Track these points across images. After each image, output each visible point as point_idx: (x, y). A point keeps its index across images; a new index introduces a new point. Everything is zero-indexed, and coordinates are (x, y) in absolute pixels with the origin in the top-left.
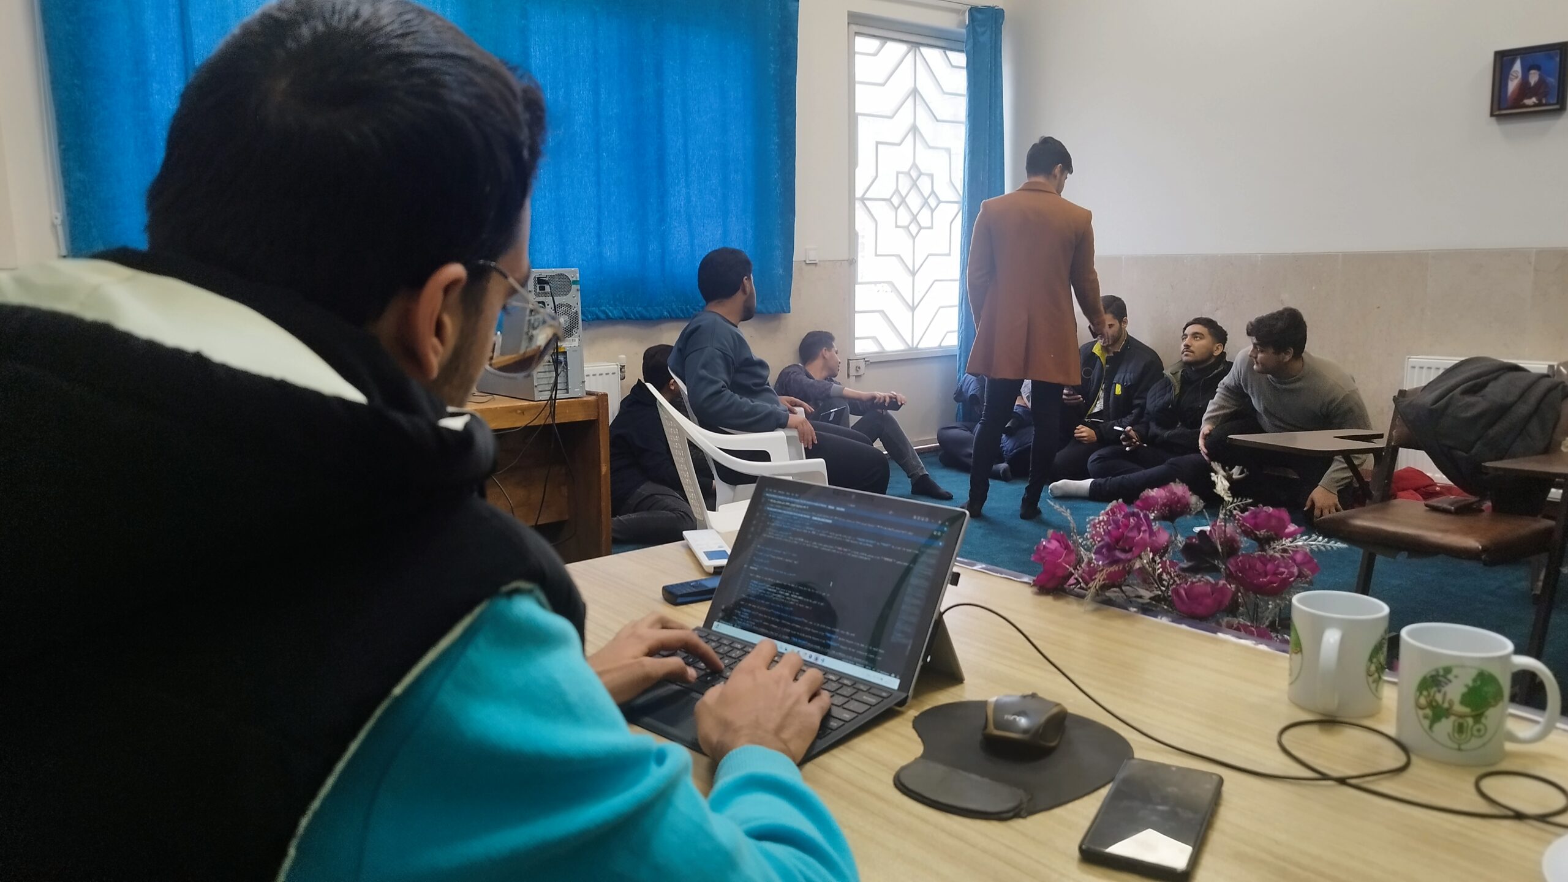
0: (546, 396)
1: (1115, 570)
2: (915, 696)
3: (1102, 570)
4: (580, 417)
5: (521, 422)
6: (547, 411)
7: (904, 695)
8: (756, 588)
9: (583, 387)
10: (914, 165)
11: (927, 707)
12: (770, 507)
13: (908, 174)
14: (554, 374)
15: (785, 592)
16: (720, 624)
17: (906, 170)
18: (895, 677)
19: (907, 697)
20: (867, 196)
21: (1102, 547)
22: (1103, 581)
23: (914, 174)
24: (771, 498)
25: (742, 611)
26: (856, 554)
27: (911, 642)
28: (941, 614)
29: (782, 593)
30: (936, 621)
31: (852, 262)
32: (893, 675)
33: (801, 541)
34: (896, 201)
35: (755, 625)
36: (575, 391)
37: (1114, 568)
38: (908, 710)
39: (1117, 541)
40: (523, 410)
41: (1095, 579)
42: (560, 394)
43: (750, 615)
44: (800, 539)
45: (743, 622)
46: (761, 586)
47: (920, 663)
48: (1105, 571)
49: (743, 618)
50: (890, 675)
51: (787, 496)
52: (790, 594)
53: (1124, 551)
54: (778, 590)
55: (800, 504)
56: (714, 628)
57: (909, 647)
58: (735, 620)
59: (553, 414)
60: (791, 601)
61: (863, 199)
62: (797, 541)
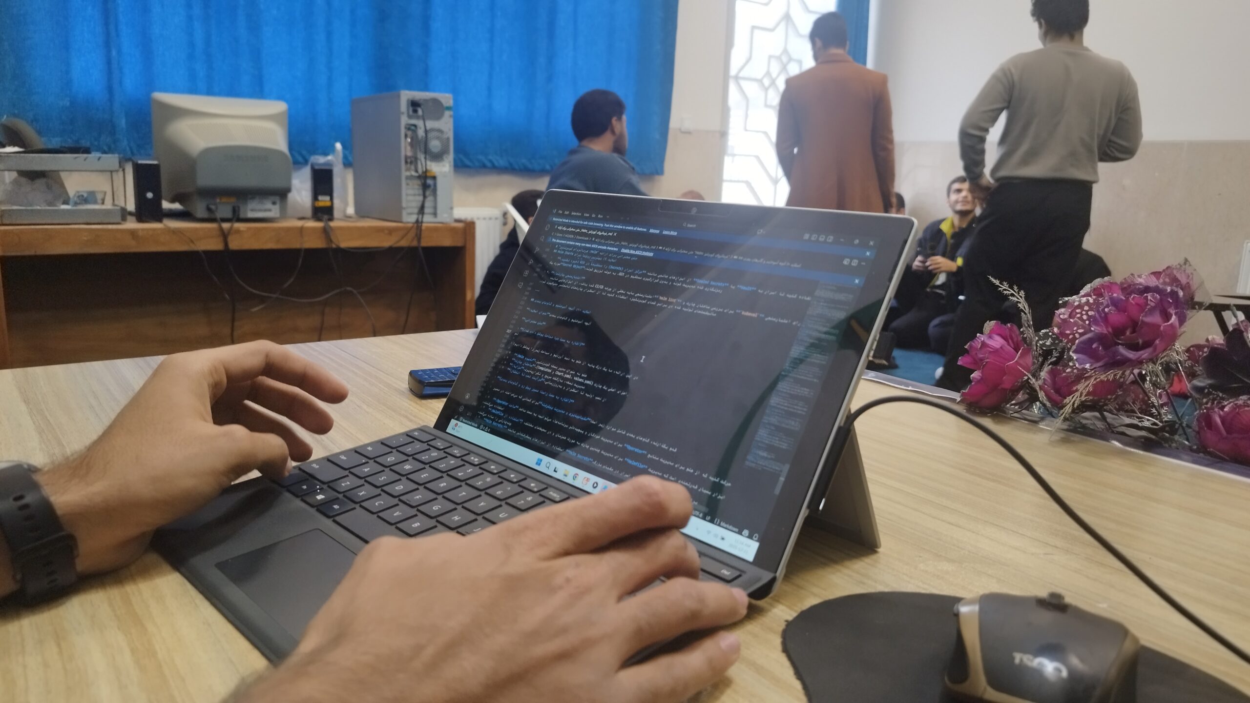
0: (413, 218)
1: (1108, 380)
2: (787, 577)
3: (1090, 377)
4: (447, 242)
5: (386, 242)
6: (412, 234)
7: (767, 576)
8: (521, 366)
9: (451, 214)
10: (785, 51)
11: (812, 601)
12: (556, 238)
13: (779, 58)
14: (421, 198)
15: (565, 373)
16: (460, 423)
17: (778, 53)
18: (750, 537)
19: (774, 580)
20: (741, 75)
21: (1091, 341)
22: (1086, 396)
23: (785, 59)
24: (559, 224)
25: (495, 403)
26: (691, 307)
27: (786, 468)
28: (852, 417)
29: (559, 374)
30: (840, 428)
31: (723, 134)
32: (746, 532)
33: (599, 289)
34: (766, 82)
35: (511, 427)
36: (443, 217)
37: (1110, 375)
38: (772, 606)
39: (1118, 331)
40: (391, 231)
41: (1077, 390)
42: (427, 219)
43: (507, 410)
44: (597, 286)
45: (493, 420)
46: (529, 362)
47: (804, 512)
48: (1093, 380)
49: (494, 415)
50: (740, 533)
51: (586, 219)
52: (573, 376)
53: (1135, 347)
54: (555, 370)
55: (602, 230)
56: (449, 430)
57: (782, 479)
58: (482, 417)
59: (419, 237)
60: (573, 387)
61: (737, 78)
62: (593, 289)
